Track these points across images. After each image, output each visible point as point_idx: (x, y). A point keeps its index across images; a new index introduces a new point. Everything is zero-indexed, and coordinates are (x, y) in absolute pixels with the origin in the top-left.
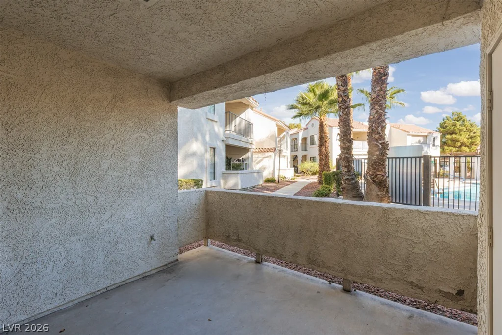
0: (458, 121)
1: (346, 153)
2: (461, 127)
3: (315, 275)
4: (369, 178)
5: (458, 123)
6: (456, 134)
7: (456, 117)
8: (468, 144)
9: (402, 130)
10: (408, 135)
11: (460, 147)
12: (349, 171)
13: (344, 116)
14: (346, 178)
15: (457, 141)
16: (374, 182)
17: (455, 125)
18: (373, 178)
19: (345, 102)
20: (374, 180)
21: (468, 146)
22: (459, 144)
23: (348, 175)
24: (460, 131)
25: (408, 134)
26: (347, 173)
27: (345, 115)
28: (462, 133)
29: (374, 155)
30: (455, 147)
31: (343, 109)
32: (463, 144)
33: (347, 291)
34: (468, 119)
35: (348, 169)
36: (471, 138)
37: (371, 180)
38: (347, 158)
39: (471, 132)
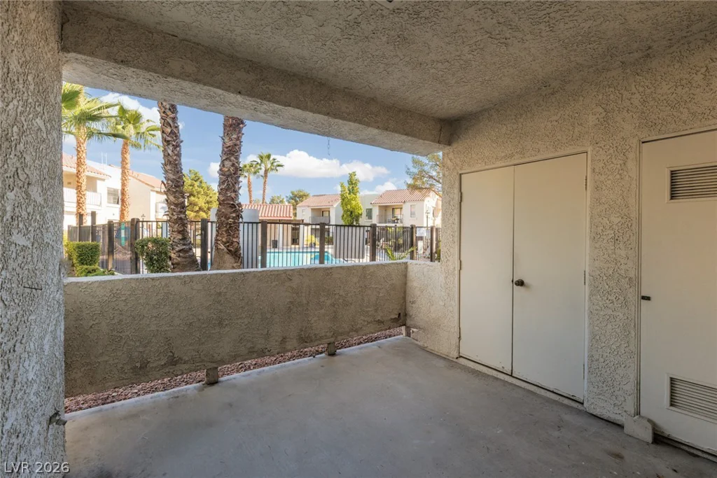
0: (196, 181)
1: (181, 212)
2: (199, 189)
3: (293, 357)
4: (222, 247)
5: (197, 184)
6: (194, 196)
7: (193, 176)
8: (205, 209)
9: (143, 182)
10: (152, 190)
11: (197, 212)
12: (184, 239)
13: (175, 158)
14: (181, 248)
15: (195, 205)
16: (230, 251)
17: (192, 185)
18: (228, 246)
19: (176, 136)
20: (229, 248)
21: (204, 212)
22: (197, 209)
23: (184, 245)
24: (198, 193)
25: (151, 188)
26: (181, 242)
27: (176, 155)
28: (199, 196)
29: (229, 218)
30: (192, 211)
31: (173, 145)
32: (201, 209)
33: (333, 354)
34: (205, 181)
35: (183, 235)
36: (208, 202)
37: (225, 250)
38: (181, 219)
39: (207, 196)
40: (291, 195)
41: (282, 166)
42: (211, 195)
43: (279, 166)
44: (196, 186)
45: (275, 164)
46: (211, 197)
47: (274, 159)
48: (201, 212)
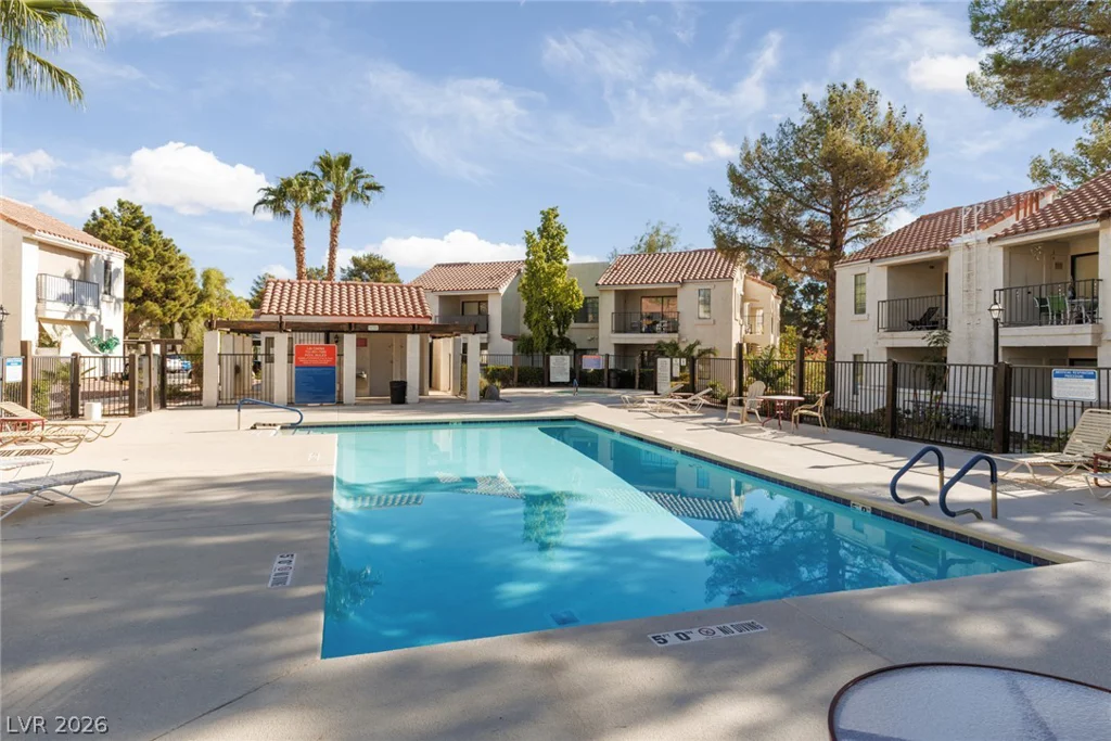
0: (135, 228)
2: (144, 248)
5: (138, 235)
7: (129, 215)
8: (159, 295)
21: (156, 301)
32: (147, 294)
34: (157, 228)
36: (165, 279)
39: (163, 264)
40: (352, 267)
41: (377, 188)
42: (173, 263)
43: (370, 187)
44: (135, 239)
45: (362, 182)
46: (171, 268)
47: (358, 171)
48: (149, 303)
